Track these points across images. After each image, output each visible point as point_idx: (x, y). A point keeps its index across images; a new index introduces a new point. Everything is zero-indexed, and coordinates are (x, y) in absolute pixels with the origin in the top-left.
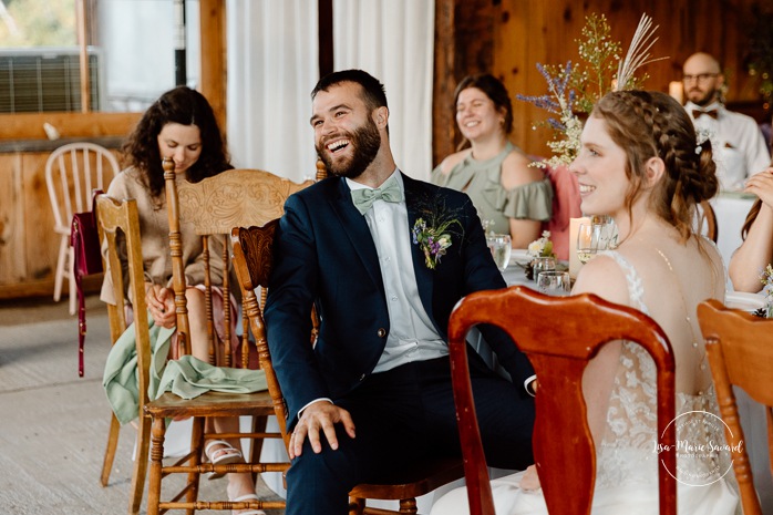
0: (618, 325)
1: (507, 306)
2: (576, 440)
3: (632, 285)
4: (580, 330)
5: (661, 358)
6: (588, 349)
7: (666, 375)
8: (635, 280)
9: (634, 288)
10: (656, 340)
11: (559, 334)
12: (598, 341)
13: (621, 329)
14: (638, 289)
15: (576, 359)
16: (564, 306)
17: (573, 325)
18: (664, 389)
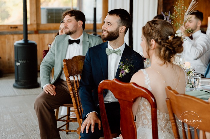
0: (140, 93)
1: (112, 85)
2: (131, 126)
3: (146, 80)
4: (130, 93)
5: (152, 104)
6: (133, 99)
7: (153, 109)
8: (148, 78)
9: (146, 81)
10: (151, 98)
11: (125, 94)
12: (135, 97)
13: (141, 94)
14: (148, 81)
15: (130, 102)
16: (126, 86)
17: (128, 92)
18: (153, 113)
